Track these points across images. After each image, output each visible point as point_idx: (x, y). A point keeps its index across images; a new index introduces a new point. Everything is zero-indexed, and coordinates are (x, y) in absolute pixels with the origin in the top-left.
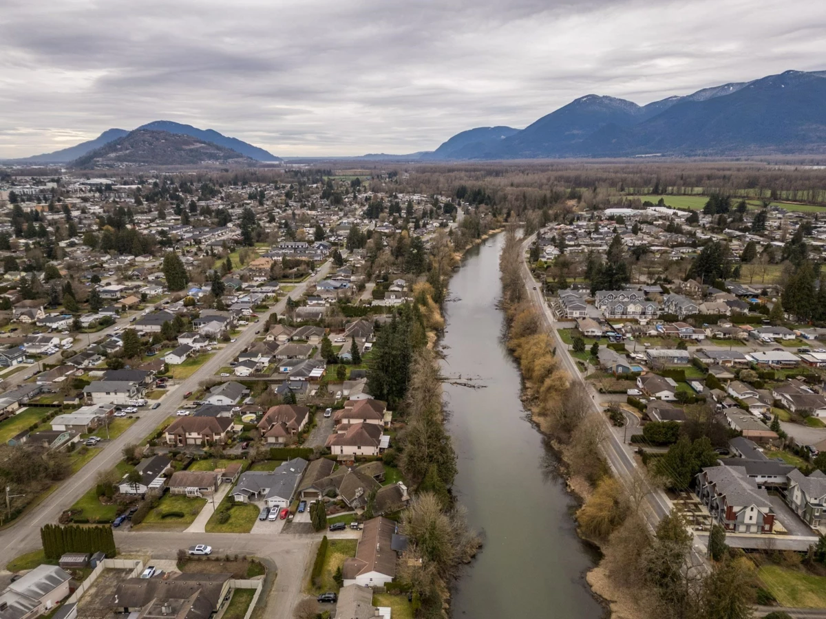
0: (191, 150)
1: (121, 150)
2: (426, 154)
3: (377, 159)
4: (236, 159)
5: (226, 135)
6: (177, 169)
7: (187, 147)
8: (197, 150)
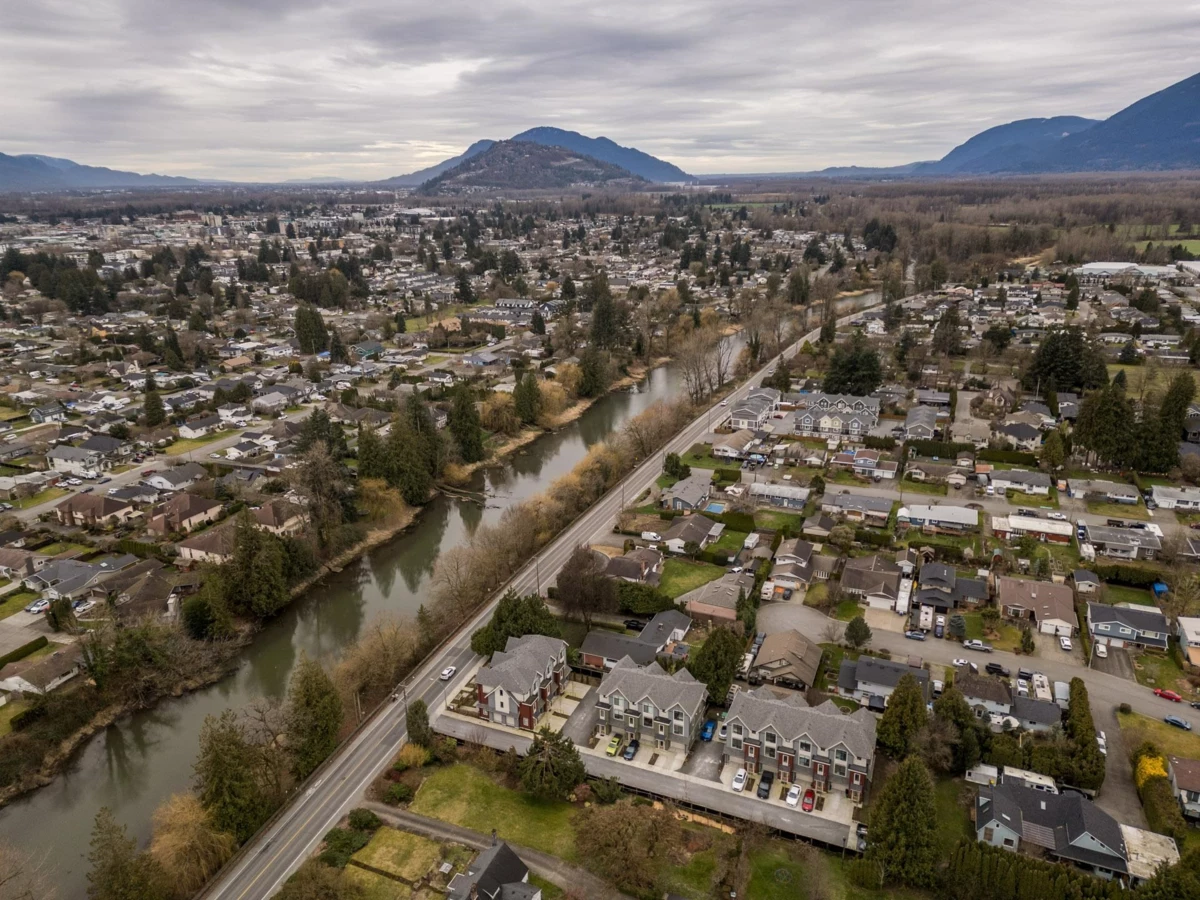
0: (561, 168)
1: (474, 169)
2: (925, 165)
3: (844, 174)
4: (618, 180)
5: (622, 144)
6: (533, 194)
7: (557, 164)
8: (568, 168)
